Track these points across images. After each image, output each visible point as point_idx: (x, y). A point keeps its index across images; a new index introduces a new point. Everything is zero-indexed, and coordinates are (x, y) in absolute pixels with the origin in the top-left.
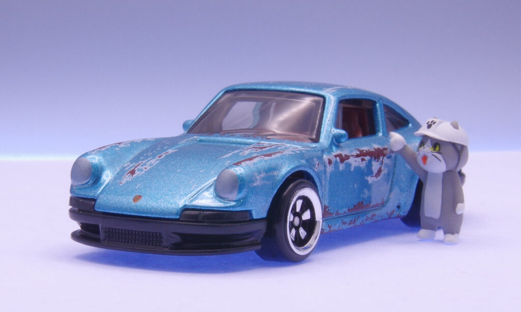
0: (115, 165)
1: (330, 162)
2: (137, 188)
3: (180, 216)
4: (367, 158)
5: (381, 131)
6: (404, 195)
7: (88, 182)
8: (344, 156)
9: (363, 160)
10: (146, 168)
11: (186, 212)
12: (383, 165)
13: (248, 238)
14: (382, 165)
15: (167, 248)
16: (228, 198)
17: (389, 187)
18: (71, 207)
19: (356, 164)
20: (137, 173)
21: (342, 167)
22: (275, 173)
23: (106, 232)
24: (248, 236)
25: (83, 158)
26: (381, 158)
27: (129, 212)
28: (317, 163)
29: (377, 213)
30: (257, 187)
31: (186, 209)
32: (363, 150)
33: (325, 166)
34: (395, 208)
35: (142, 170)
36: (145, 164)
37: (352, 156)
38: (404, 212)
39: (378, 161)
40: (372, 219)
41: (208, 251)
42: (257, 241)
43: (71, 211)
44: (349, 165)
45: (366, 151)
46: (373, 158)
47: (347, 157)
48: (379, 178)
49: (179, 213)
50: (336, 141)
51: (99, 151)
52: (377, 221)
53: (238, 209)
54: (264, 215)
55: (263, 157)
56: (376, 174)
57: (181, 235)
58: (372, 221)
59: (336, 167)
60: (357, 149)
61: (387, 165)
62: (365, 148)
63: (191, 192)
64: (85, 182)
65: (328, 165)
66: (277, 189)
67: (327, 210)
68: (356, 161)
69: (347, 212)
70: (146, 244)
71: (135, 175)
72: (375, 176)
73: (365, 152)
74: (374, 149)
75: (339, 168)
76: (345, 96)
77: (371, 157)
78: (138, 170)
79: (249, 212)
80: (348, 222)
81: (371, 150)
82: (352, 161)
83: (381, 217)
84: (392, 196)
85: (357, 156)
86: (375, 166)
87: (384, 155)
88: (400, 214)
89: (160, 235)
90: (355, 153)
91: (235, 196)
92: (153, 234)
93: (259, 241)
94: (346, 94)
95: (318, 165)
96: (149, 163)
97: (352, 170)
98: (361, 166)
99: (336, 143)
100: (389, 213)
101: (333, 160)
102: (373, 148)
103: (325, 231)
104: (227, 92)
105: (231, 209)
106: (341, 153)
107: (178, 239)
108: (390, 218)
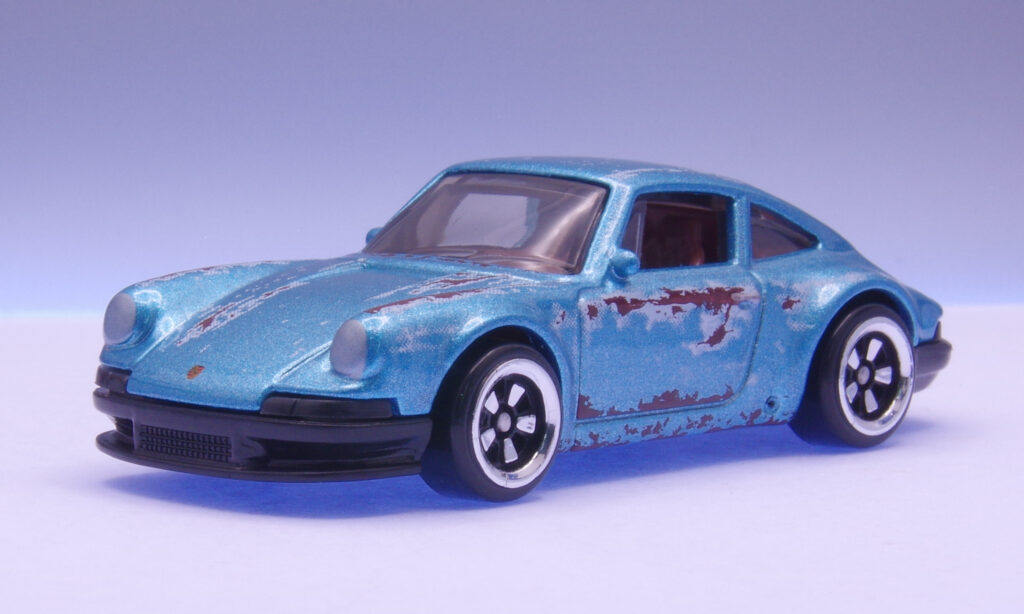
0: (186, 309)
1: (593, 311)
2: (202, 351)
3: (262, 406)
4: (689, 307)
5: (737, 255)
6: (782, 381)
7: (128, 340)
8: (629, 302)
9: (676, 310)
10: (232, 316)
11: (272, 400)
12: (730, 321)
13: (394, 451)
14: (726, 321)
15: (238, 465)
16: (349, 375)
17: (745, 364)
18: (98, 387)
19: (660, 318)
20: (215, 323)
21: (621, 322)
22: (451, 330)
23: (141, 434)
24: (391, 448)
25: (125, 295)
26: (724, 308)
27: (178, 397)
28: (561, 312)
29: (715, 413)
30: (407, 355)
31: (273, 393)
32: (681, 292)
33: (580, 320)
34: (762, 406)
35: (225, 318)
36: (236, 308)
37: (651, 301)
38: (784, 414)
39: (715, 313)
40: (703, 424)
41: (307, 473)
42: (412, 458)
43: (97, 394)
44: (643, 319)
45: (687, 293)
46: (703, 307)
47: (637, 303)
48: (717, 347)
49: (260, 402)
50: (617, 273)
51: (157, 282)
52: (718, 430)
53: (367, 396)
54: (426, 409)
55: (433, 298)
56: (711, 338)
57: (265, 443)
58: (704, 429)
59: (609, 321)
60: (664, 289)
61: (739, 323)
62: (686, 287)
63: (289, 362)
64: (123, 340)
65: (587, 317)
66: (453, 360)
67: (586, 403)
68: (658, 312)
69: (636, 409)
70: (204, 457)
71: (209, 328)
72: (707, 342)
73: (683, 294)
74: (710, 290)
75: (616, 324)
76: (652, 187)
77: (699, 305)
78: (219, 319)
79: (392, 402)
80: (640, 430)
81: (701, 292)
82: (647, 310)
83: (728, 422)
84: (753, 380)
85: (663, 302)
86: (709, 322)
87: (732, 303)
88: (775, 419)
89: (227, 441)
90: (657, 296)
91: (361, 371)
92: (215, 440)
93: (418, 458)
94: (657, 182)
95: (563, 317)
96: (243, 306)
97: (648, 327)
98: (671, 321)
99: (616, 275)
100: (747, 414)
101: (602, 308)
102: (705, 287)
103: (582, 445)
104: (449, 174)
105: (353, 396)
106: (623, 295)
107: (259, 451)
108: (750, 424)
